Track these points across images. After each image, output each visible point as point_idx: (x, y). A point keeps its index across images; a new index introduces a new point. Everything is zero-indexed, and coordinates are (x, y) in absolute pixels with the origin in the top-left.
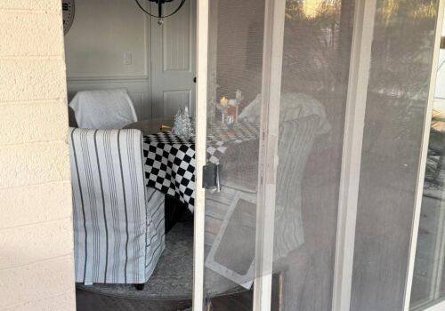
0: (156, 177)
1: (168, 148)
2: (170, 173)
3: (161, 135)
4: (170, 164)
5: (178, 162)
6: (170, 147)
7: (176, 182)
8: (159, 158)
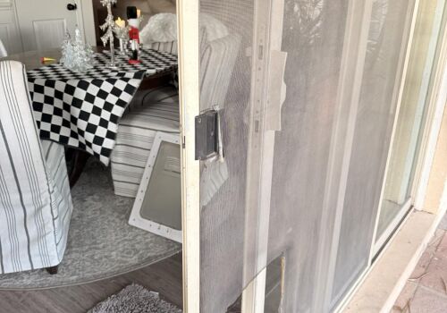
0: (49, 125)
1: (60, 86)
2: (68, 119)
3: (47, 70)
4: (67, 107)
5: (77, 103)
6: (63, 84)
7: (79, 130)
8: (49, 100)
